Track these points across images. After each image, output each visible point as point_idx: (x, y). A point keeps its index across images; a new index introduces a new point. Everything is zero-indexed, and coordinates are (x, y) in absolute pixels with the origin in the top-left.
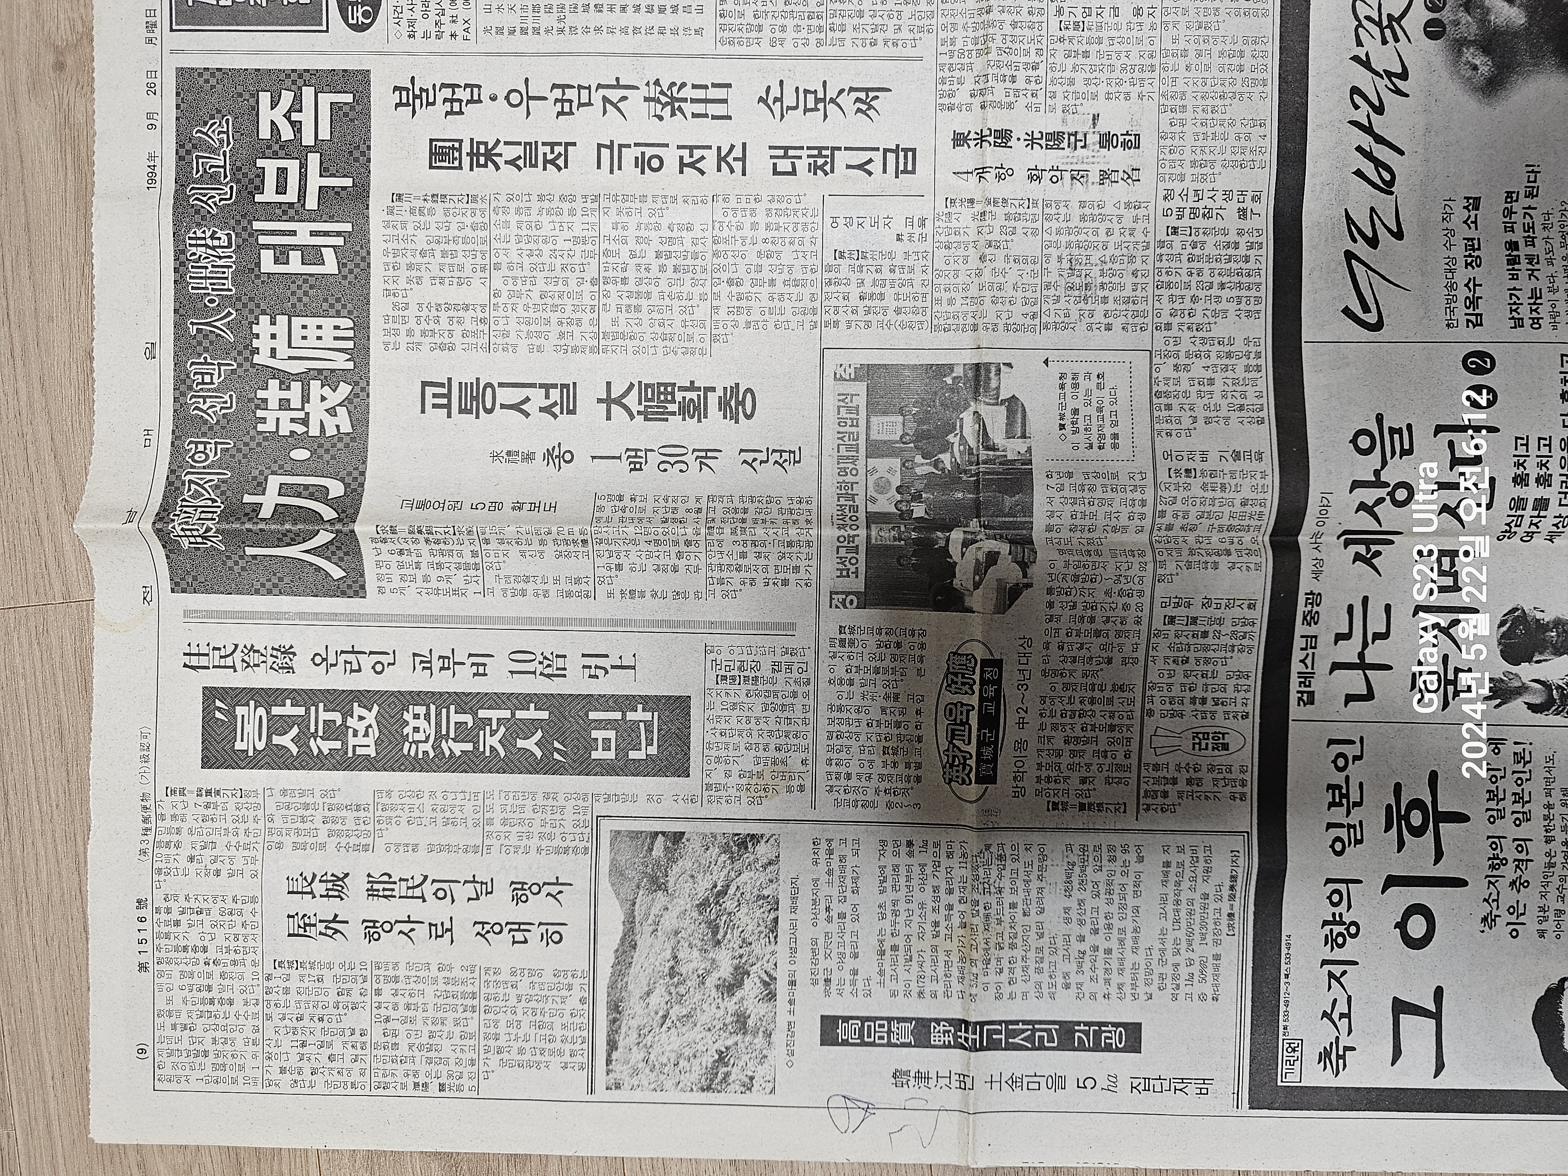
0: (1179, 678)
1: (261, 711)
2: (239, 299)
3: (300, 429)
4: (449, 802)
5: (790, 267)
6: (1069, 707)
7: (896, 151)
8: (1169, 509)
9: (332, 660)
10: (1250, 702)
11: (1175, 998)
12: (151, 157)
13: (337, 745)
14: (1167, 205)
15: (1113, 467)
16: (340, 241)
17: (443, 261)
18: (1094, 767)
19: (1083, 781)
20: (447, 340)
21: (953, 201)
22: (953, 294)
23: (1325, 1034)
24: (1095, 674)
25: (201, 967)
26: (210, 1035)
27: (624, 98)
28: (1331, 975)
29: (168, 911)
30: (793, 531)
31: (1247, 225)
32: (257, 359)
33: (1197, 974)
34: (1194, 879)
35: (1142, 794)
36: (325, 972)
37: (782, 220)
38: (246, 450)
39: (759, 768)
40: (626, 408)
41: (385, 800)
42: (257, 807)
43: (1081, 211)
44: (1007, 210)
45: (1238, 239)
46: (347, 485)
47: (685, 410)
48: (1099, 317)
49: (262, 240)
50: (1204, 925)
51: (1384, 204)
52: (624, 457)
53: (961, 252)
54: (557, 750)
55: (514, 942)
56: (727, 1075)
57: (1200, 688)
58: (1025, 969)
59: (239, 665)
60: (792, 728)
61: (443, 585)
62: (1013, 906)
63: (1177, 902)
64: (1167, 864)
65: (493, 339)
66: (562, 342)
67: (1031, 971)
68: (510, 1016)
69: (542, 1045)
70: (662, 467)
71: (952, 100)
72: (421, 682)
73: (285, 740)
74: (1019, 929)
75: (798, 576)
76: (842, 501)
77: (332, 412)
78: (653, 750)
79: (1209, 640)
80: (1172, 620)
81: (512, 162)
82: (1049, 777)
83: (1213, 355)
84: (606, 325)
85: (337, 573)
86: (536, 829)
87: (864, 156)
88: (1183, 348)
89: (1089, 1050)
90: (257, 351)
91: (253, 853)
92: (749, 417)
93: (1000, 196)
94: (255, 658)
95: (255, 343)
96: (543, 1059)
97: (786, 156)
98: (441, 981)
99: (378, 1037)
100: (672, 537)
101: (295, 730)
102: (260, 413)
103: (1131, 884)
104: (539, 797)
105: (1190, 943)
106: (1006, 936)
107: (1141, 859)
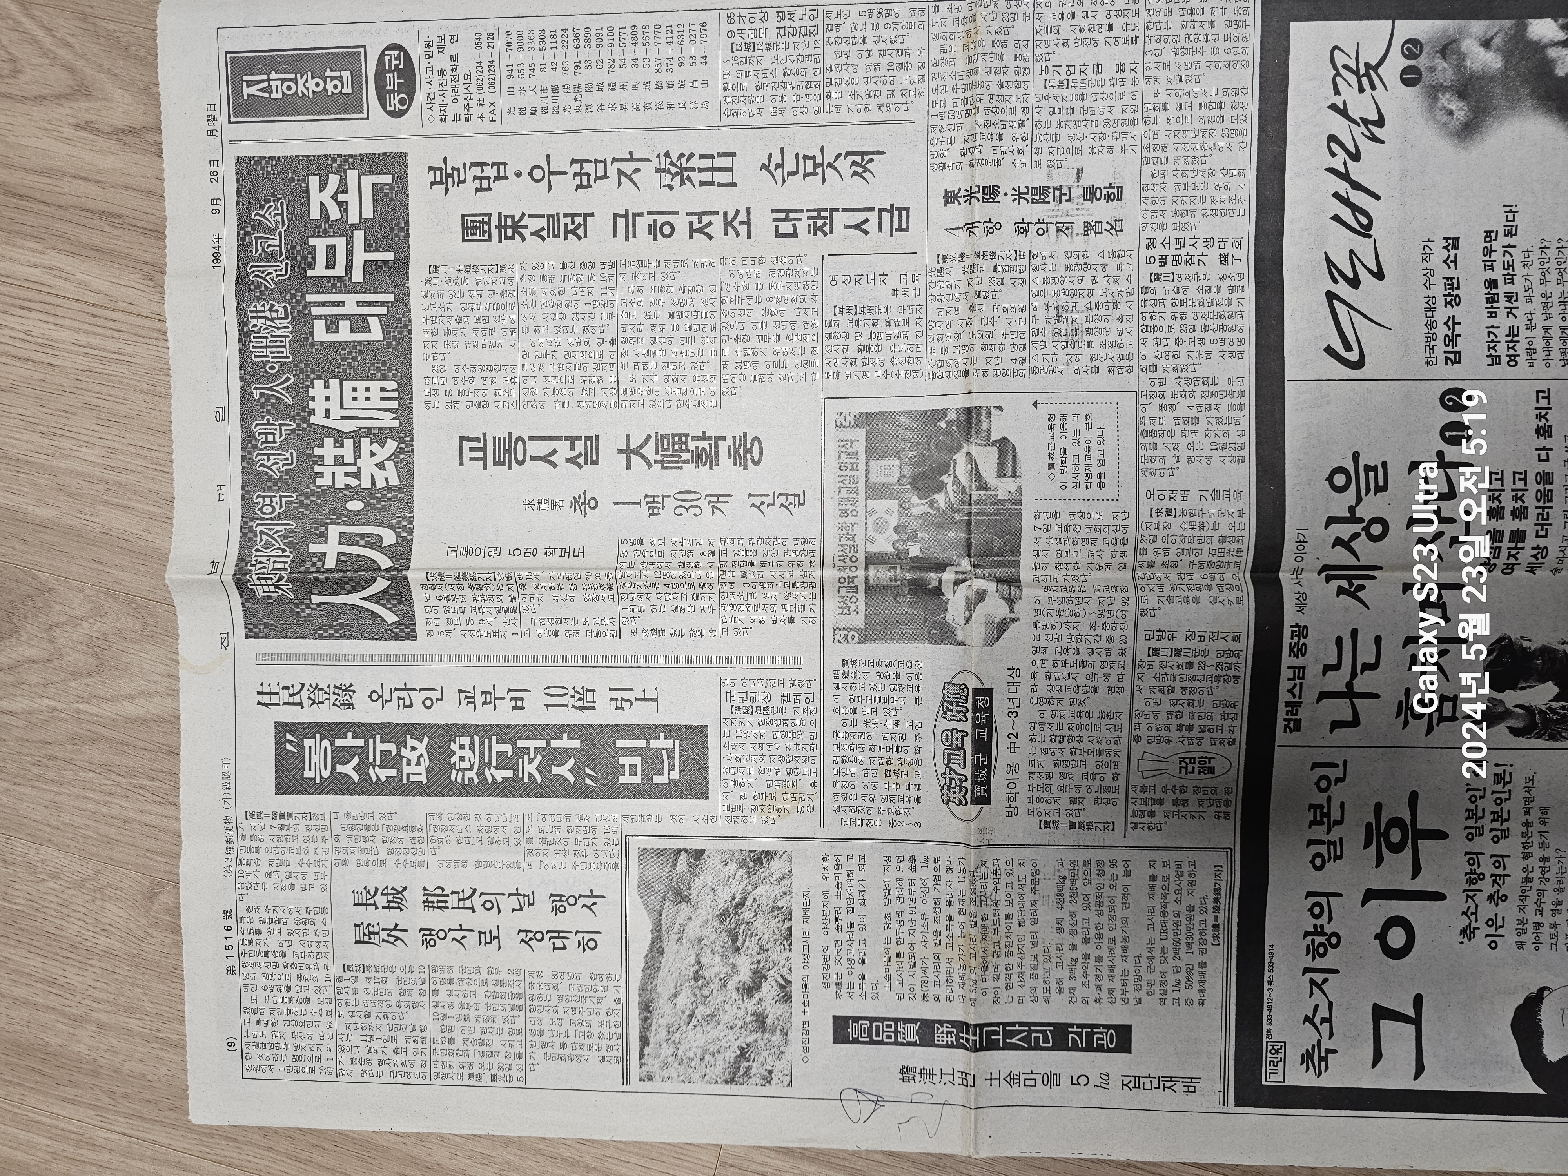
0: (1165, 706)
1: (326, 743)
2: (296, 366)
3: (354, 482)
4: (493, 823)
5: (793, 323)
6: (1057, 733)
7: (890, 210)
8: (1150, 547)
9: (387, 696)
10: (1237, 729)
11: (1163, 1002)
12: (216, 239)
13: (393, 773)
14: (1150, 253)
15: (1098, 507)
16: (384, 311)
17: (476, 326)
18: (1083, 789)
19: (1073, 801)
20: (482, 399)
21: (945, 258)
22: (946, 344)
23: (1307, 1037)
24: (1082, 702)
25: (281, 970)
26: (289, 1030)
27: (637, 170)
28: (1313, 982)
29: (251, 921)
30: (798, 573)
31: (1229, 269)
32: (313, 420)
33: (1183, 980)
34: (1179, 892)
35: (1130, 813)
36: (388, 974)
37: (784, 280)
38: (307, 502)
39: (772, 790)
40: (644, 457)
41: (436, 822)
42: (325, 829)
43: (1067, 262)
44: (996, 262)
45: (1220, 283)
46: (398, 534)
47: (698, 458)
48: (1085, 360)
49: (315, 311)
50: (1190, 935)
51: (1364, 247)
52: (643, 503)
53: (953, 304)
54: (589, 776)
55: (554, 949)
56: (748, 1069)
57: (1186, 716)
58: (1021, 975)
59: (305, 702)
60: (800, 753)
61: (484, 628)
62: (1009, 917)
63: (1164, 914)
64: (1153, 878)
65: (523, 397)
66: (585, 398)
67: (1027, 977)
68: (552, 1015)
69: (582, 1040)
70: (678, 511)
71: (943, 160)
72: (466, 715)
73: (347, 769)
74: (1014, 939)
75: (803, 614)
76: (844, 542)
77: (381, 466)
78: (675, 775)
79: (1195, 671)
80: (1156, 652)
81: (536, 233)
82: (1040, 798)
83: (1198, 394)
84: (624, 382)
85: (391, 617)
86: (571, 847)
87: (862, 216)
88: (1168, 389)
89: (1083, 1050)
90: (312, 412)
91: (322, 870)
92: (756, 463)
93: (988, 249)
94: (320, 696)
95: (312, 405)
96: (582, 1053)
97: (787, 219)
98: (490, 983)
99: (436, 1033)
100: (687, 580)
101: (356, 760)
102: (317, 469)
103: (1120, 896)
104: (573, 818)
105: (1176, 952)
106: (1003, 945)
107: (1128, 874)
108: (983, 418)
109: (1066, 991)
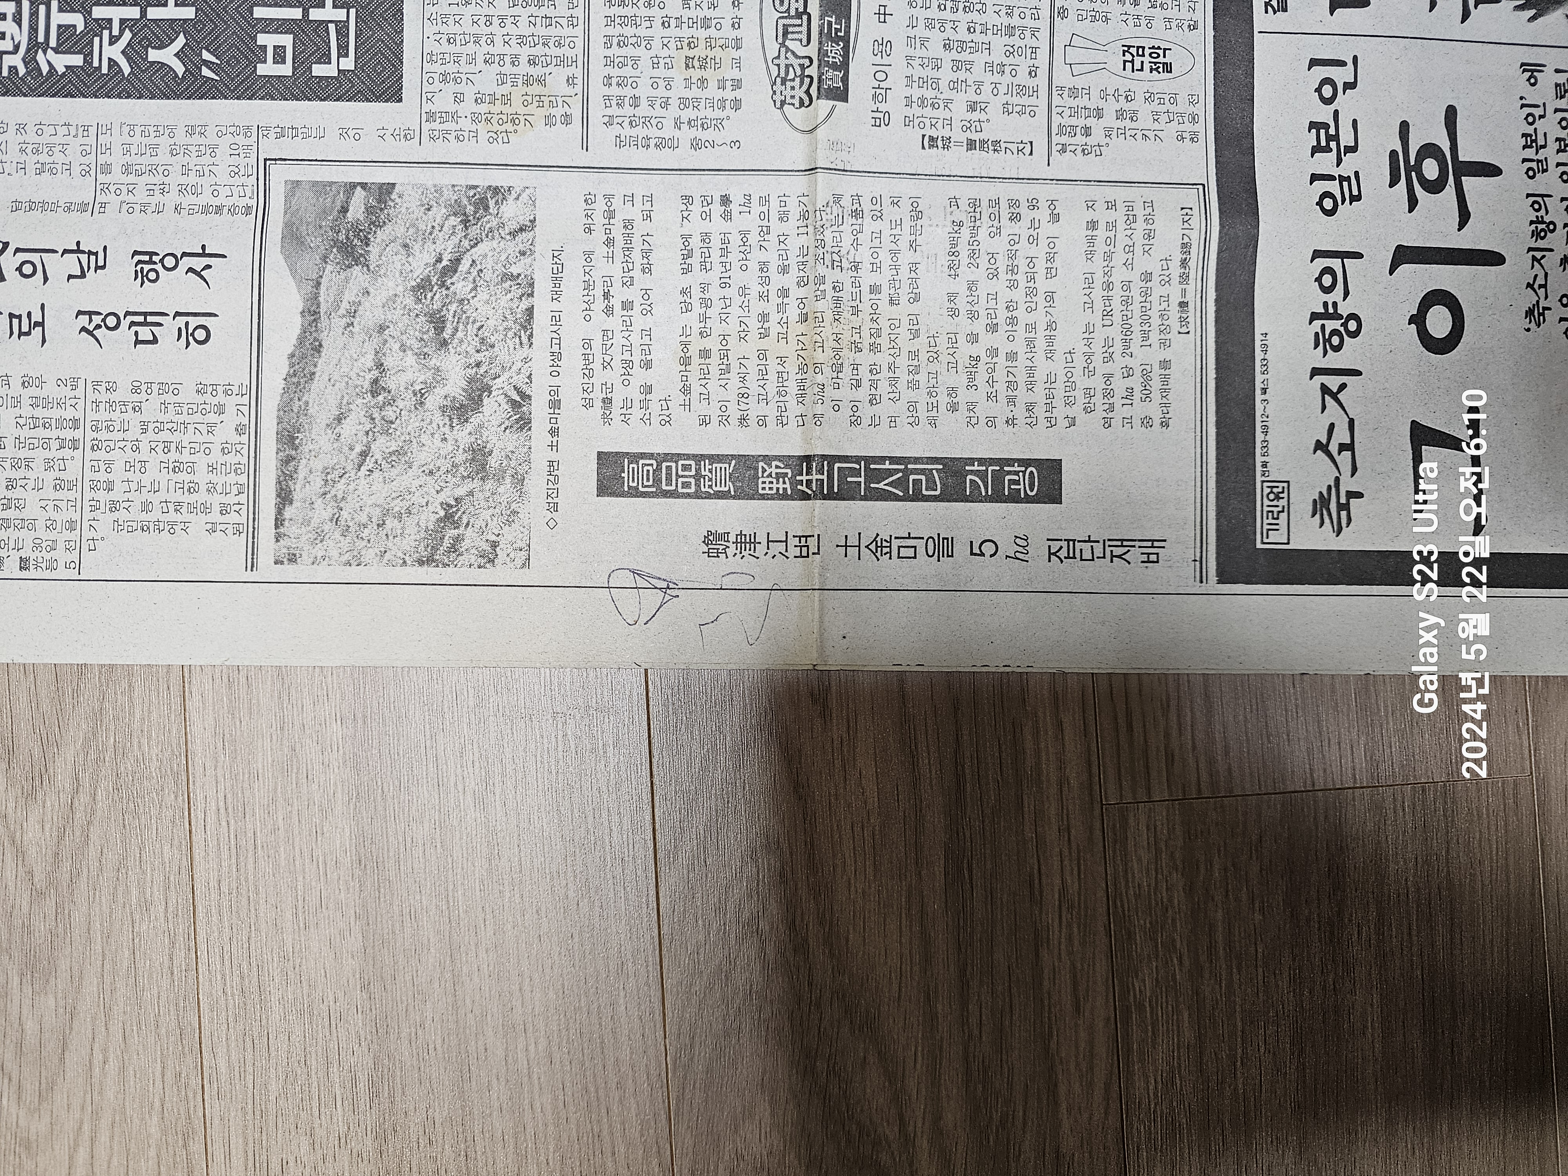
4: (46, 139)
10: (1199, 6)
11: (1107, 423)
18: (987, 88)
19: (972, 107)
23: (1318, 475)
28: (1325, 389)
33: (1138, 389)
34: (1130, 249)
35: (1055, 130)
39: (506, 89)
50: (1146, 320)
54: (206, 63)
55: (137, 342)
56: (458, 539)
58: (893, 381)
60: (552, 31)
62: (875, 289)
63: (1109, 286)
64: (1092, 225)
67: (902, 385)
68: (129, 455)
69: (179, 496)
74: (884, 323)
78: (348, 65)
89: (988, 500)
96: (179, 518)
98: (26, 403)
103: (1043, 256)
104: (180, 132)
105: (1127, 344)
106: (865, 333)
107: (1055, 218)
109: (963, 407)
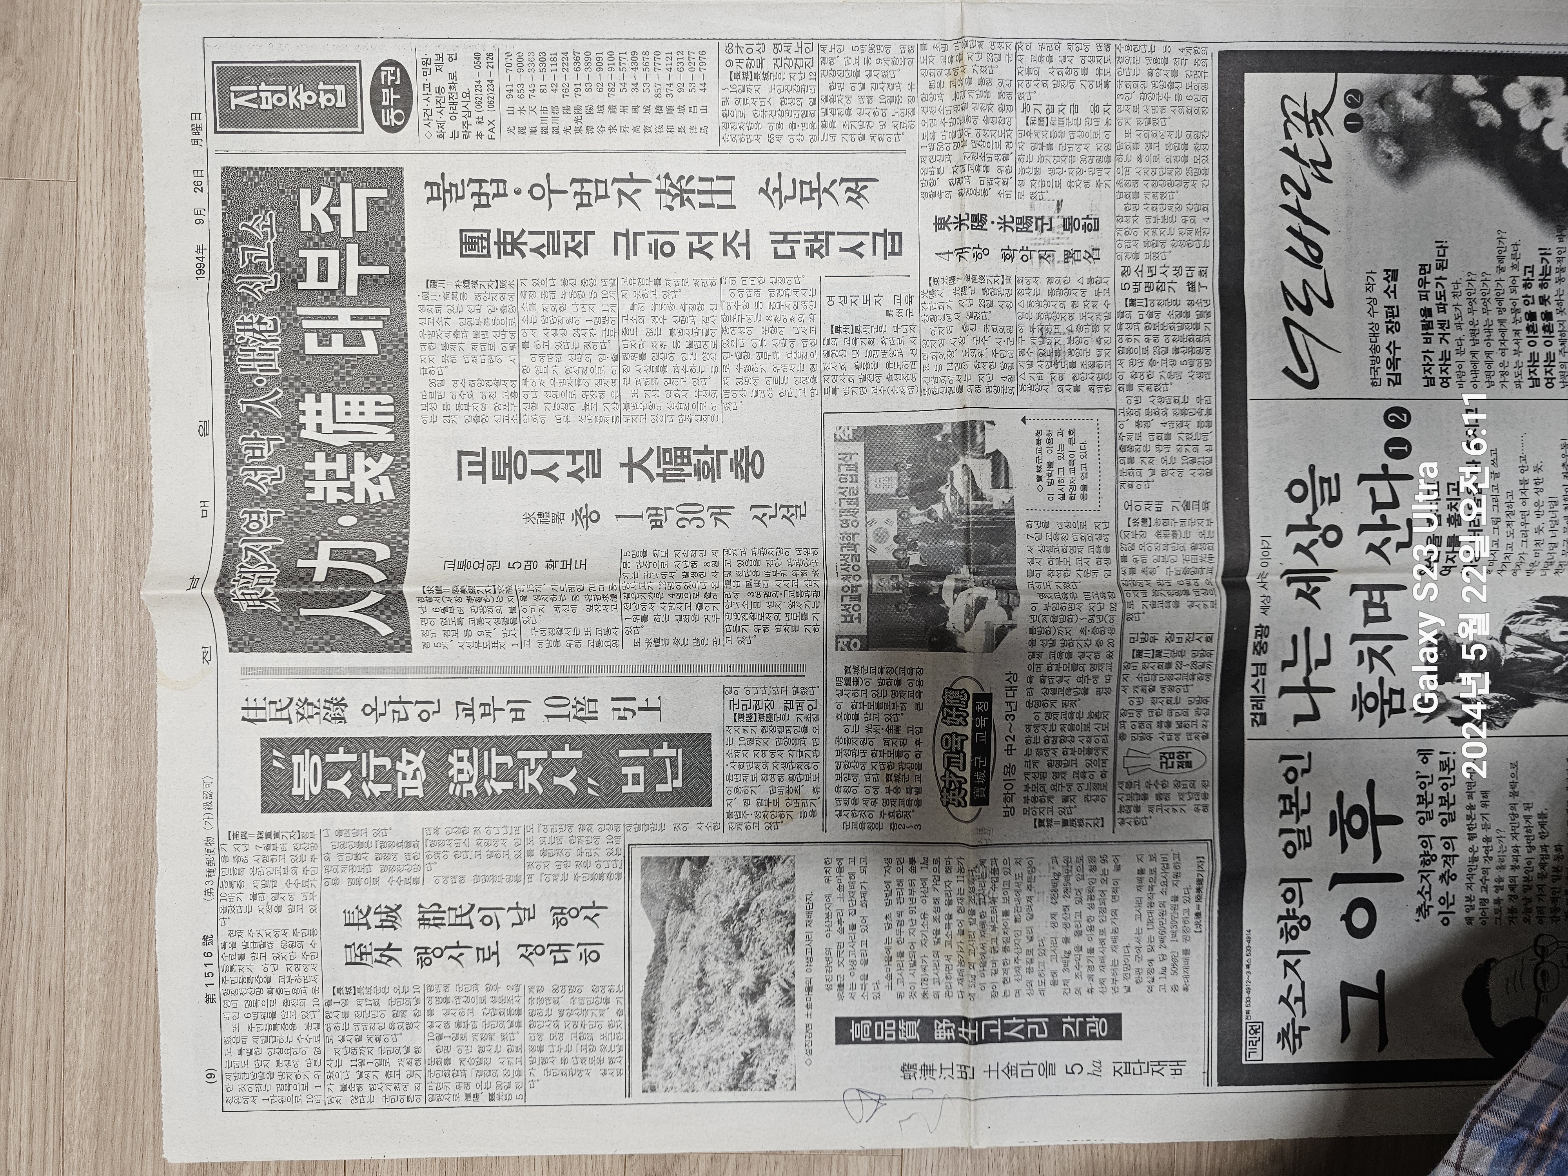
0: (1147, 705)
1: (316, 759)
2: (286, 379)
3: (346, 497)
4: (492, 836)
5: (792, 341)
6: (1051, 734)
7: (884, 235)
8: (1130, 555)
9: (381, 710)
10: (1209, 724)
11: (1150, 989)
12: (200, 249)
13: (388, 787)
14: (1125, 280)
15: (1081, 517)
16: (379, 324)
17: (475, 341)
18: (1075, 787)
19: (1065, 799)
20: (480, 413)
21: (936, 281)
22: (938, 362)
23: (1281, 1017)
24: (1073, 703)
25: (266, 995)
26: (274, 1058)
27: (638, 191)
28: (1286, 964)
29: (233, 946)
30: (802, 583)
31: (1196, 296)
32: (304, 434)
33: (1169, 967)
34: (1165, 883)
35: (1117, 809)
36: (380, 996)
37: (783, 299)
38: (296, 518)
39: (775, 796)
40: (646, 471)
41: (433, 837)
42: (314, 847)
43: (1049, 287)
44: (984, 285)
45: (1189, 309)
46: (392, 549)
47: (700, 472)
48: (1068, 379)
49: (306, 324)
50: (1174, 924)
51: (1315, 277)
52: (646, 516)
53: (945, 324)
54: (591, 786)
55: (555, 962)
56: (752, 1074)
57: (1165, 713)
58: (1017, 970)
59: (294, 717)
60: (803, 759)
61: (483, 639)
62: (1006, 913)
63: (1151, 905)
64: (1141, 871)
65: (523, 412)
66: (587, 413)
67: (1023, 971)
68: (553, 1030)
70: (681, 523)
71: (933, 189)
72: (464, 728)
73: (339, 785)
74: (1011, 934)
75: (807, 622)
76: (845, 551)
77: (375, 480)
78: (678, 783)
79: (1173, 670)
80: (1140, 653)
81: (537, 250)
82: (1034, 797)
83: (1170, 412)
84: (626, 397)
85: (384, 630)
86: (573, 858)
87: (857, 240)
88: (1143, 406)
89: (1076, 1039)
90: (303, 426)
91: (311, 890)
92: (758, 476)
93: (977, 273)
94: (310, 710)
95: (302, 419)
96: (583, 1067)
97: (785, 241)
98: (488, 1000)
99: (431, 1053)
100: (692, 590)
101: (348, 775)
102: (308, 484)
103: (1110, 890)
104: (576, 829)
105: (1162, 940)
106: (1000, 941)
107: (1118, 868)
108: (978, 431)
109: (1060, 983)
